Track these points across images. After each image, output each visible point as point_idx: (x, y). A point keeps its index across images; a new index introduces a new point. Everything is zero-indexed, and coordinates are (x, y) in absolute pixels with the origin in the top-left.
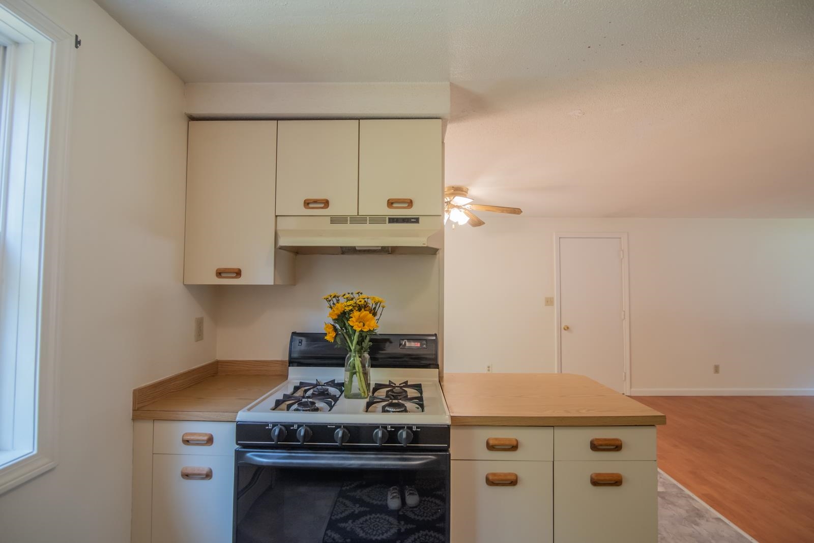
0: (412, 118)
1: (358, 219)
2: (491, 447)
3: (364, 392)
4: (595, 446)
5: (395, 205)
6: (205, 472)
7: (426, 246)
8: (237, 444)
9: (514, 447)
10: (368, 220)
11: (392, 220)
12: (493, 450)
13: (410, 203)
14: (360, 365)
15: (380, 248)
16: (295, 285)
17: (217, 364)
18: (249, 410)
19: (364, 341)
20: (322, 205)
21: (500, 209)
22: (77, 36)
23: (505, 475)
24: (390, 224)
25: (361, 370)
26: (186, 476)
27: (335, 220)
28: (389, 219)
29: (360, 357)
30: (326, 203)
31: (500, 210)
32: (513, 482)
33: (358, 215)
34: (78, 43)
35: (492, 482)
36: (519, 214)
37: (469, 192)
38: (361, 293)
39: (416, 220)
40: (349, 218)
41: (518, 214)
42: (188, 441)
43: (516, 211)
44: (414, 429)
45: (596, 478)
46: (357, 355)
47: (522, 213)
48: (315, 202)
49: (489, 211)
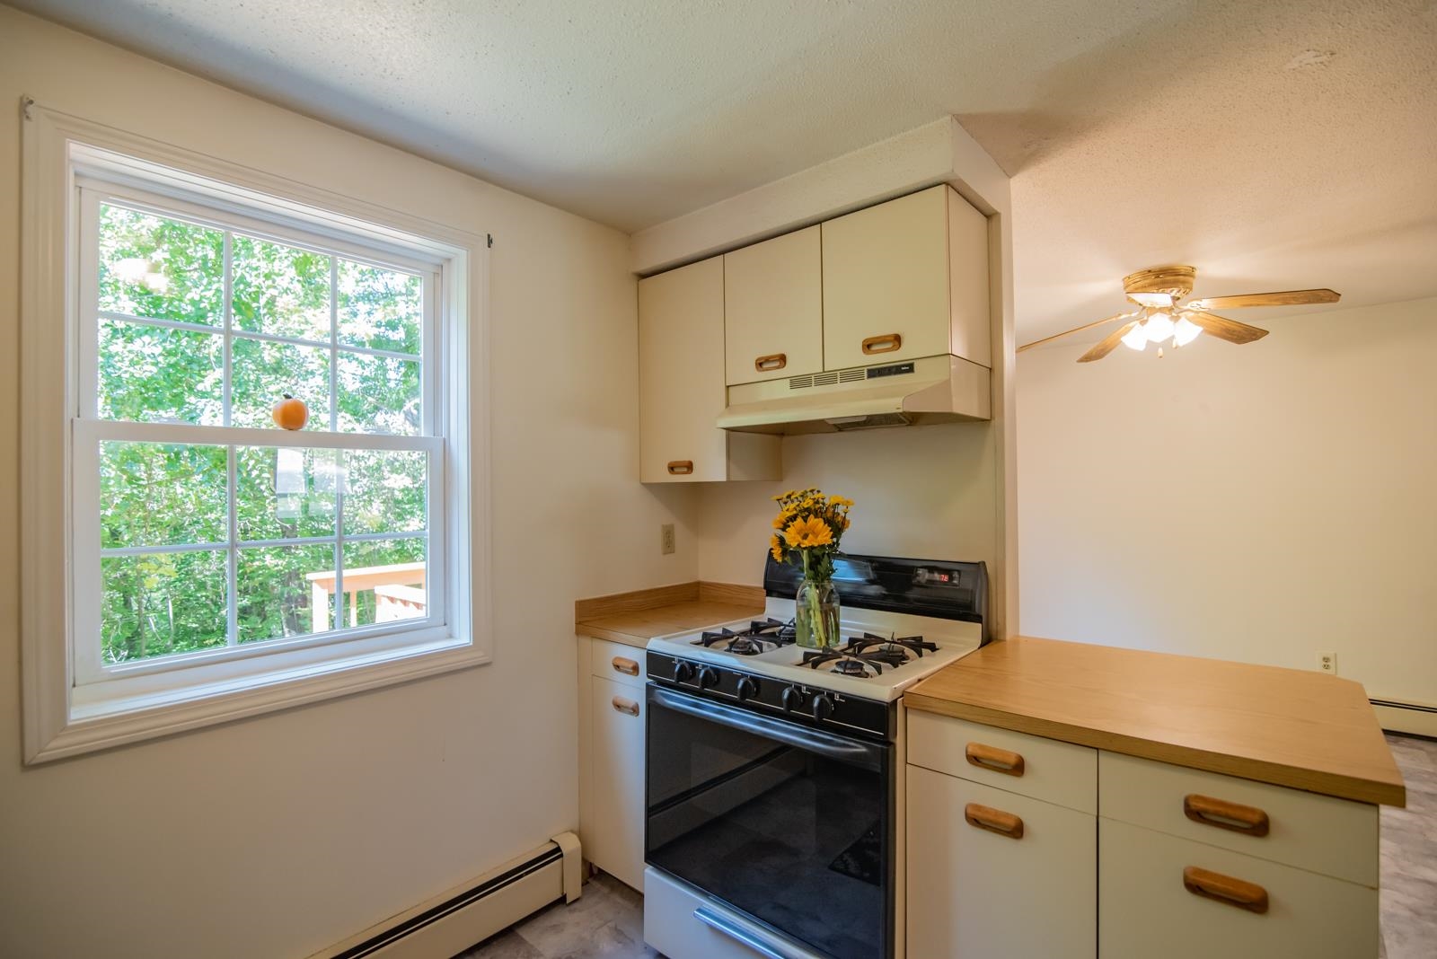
0: (875, 205)
1: (825, 378)
2: (974, 760)
3: (820, 640)
4: (1197, 812)
5: (874, 348)
6: (631, 706)
7: (901, 411)
8: (649, 677)
9: (1018, 768)
10: (839, 377)
11: (875, 373)
12: (973, 764)
13: (897, 340)
14: (817, 599)
15: (864, 419)
16: (781, 480)
17: (698, 584)
18: (664, 639)
19: (820, 564)
20: (777, 364)
21: (1276, 297)
22: (489, 236)
23: (997, 813)
24: (872, 380)
25: (818, 606)
26: (618, 707)
27: (798, 382)
28: (869, 371)
29: (817, 587)
30: (782, 359)
31: (1276, 300)
32: (1016, 831)
33: (824, 372)
34: (490, 242)
35: (978, 820)
36: (1337, 300)
37: (1197, 273)
38: (819, 492)
39: (910, 368)
40: (813, 378)
41: (1330, 301)
42: (618, 667)
43: (1325, 296)
44: (837, 698)
45: (1192, 877)
46: (813, 584)
47: (1341, 298)
48: (768, 360)
49: (1251, 305)
